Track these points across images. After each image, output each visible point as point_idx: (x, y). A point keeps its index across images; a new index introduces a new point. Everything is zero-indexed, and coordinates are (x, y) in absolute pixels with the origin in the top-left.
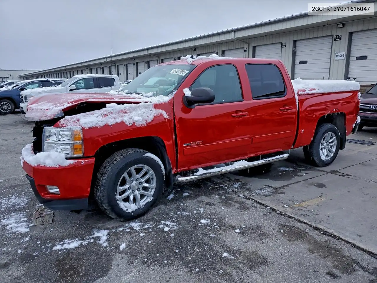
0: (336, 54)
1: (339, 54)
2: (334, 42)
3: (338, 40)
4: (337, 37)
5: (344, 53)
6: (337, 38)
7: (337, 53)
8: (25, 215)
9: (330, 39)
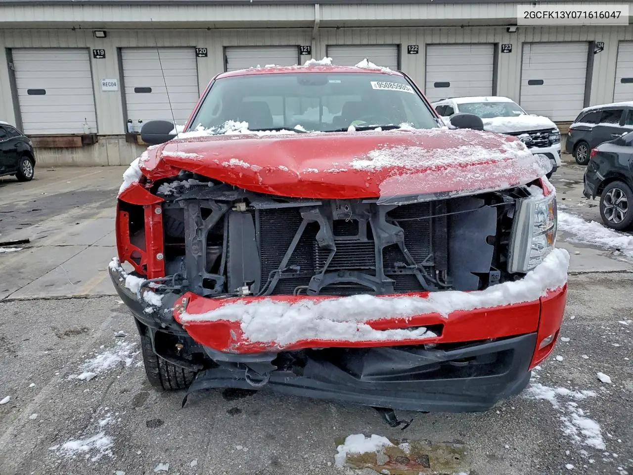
0: (102, 82)
1: (107, 81)
2: (93, 60)
3: (100, 58)
4: (97, 52)
5: (116, 80)
6: (97, 55)
7: (104, 80)
9: (84, 55)
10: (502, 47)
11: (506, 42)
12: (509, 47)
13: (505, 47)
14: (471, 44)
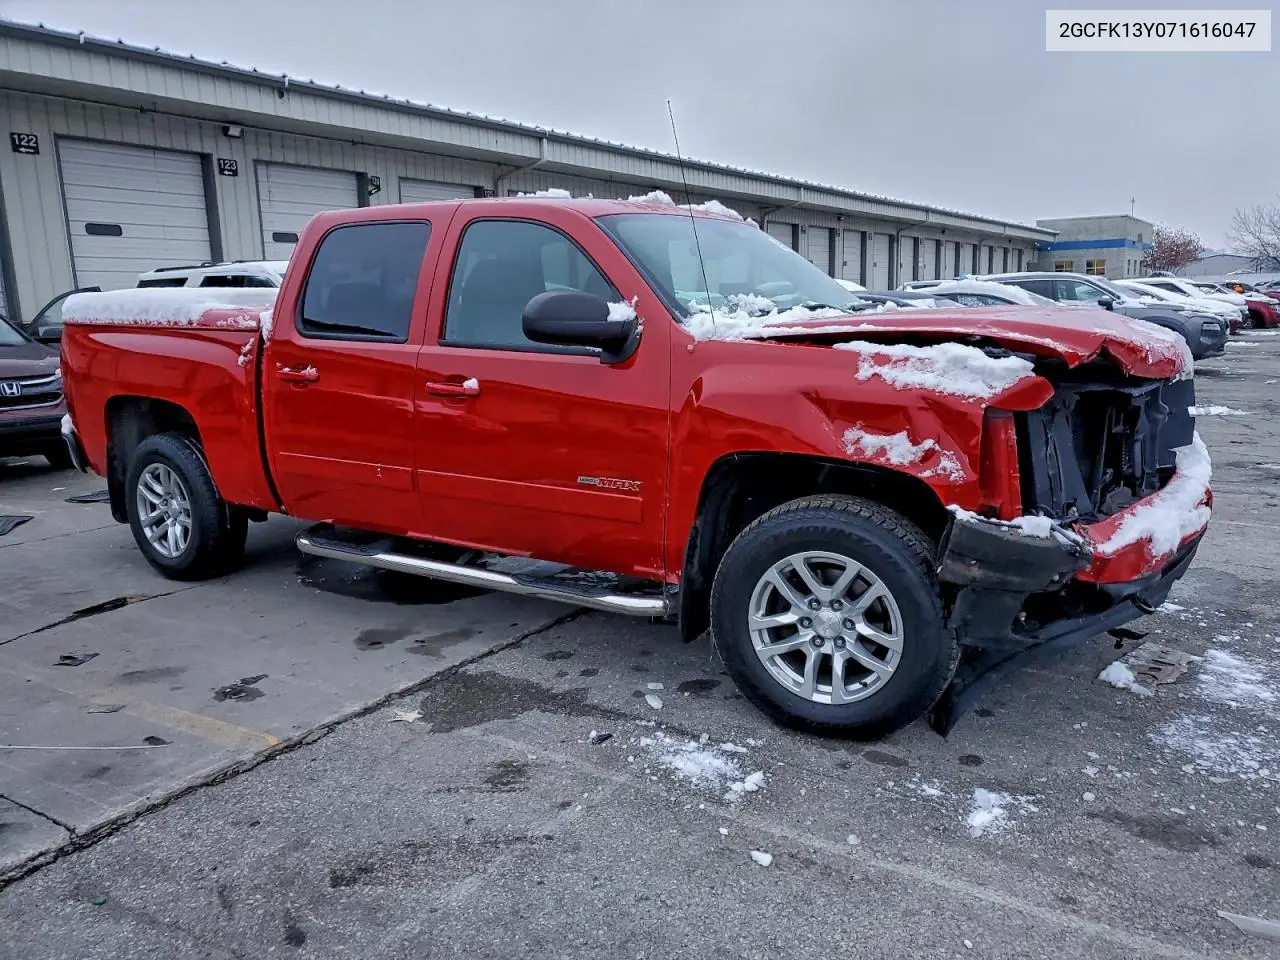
8: (1200, 687)
10: (220, 164)
11: (226, 155)
12: (231, 165)
13: (225, 165)
14: (155, 149)
